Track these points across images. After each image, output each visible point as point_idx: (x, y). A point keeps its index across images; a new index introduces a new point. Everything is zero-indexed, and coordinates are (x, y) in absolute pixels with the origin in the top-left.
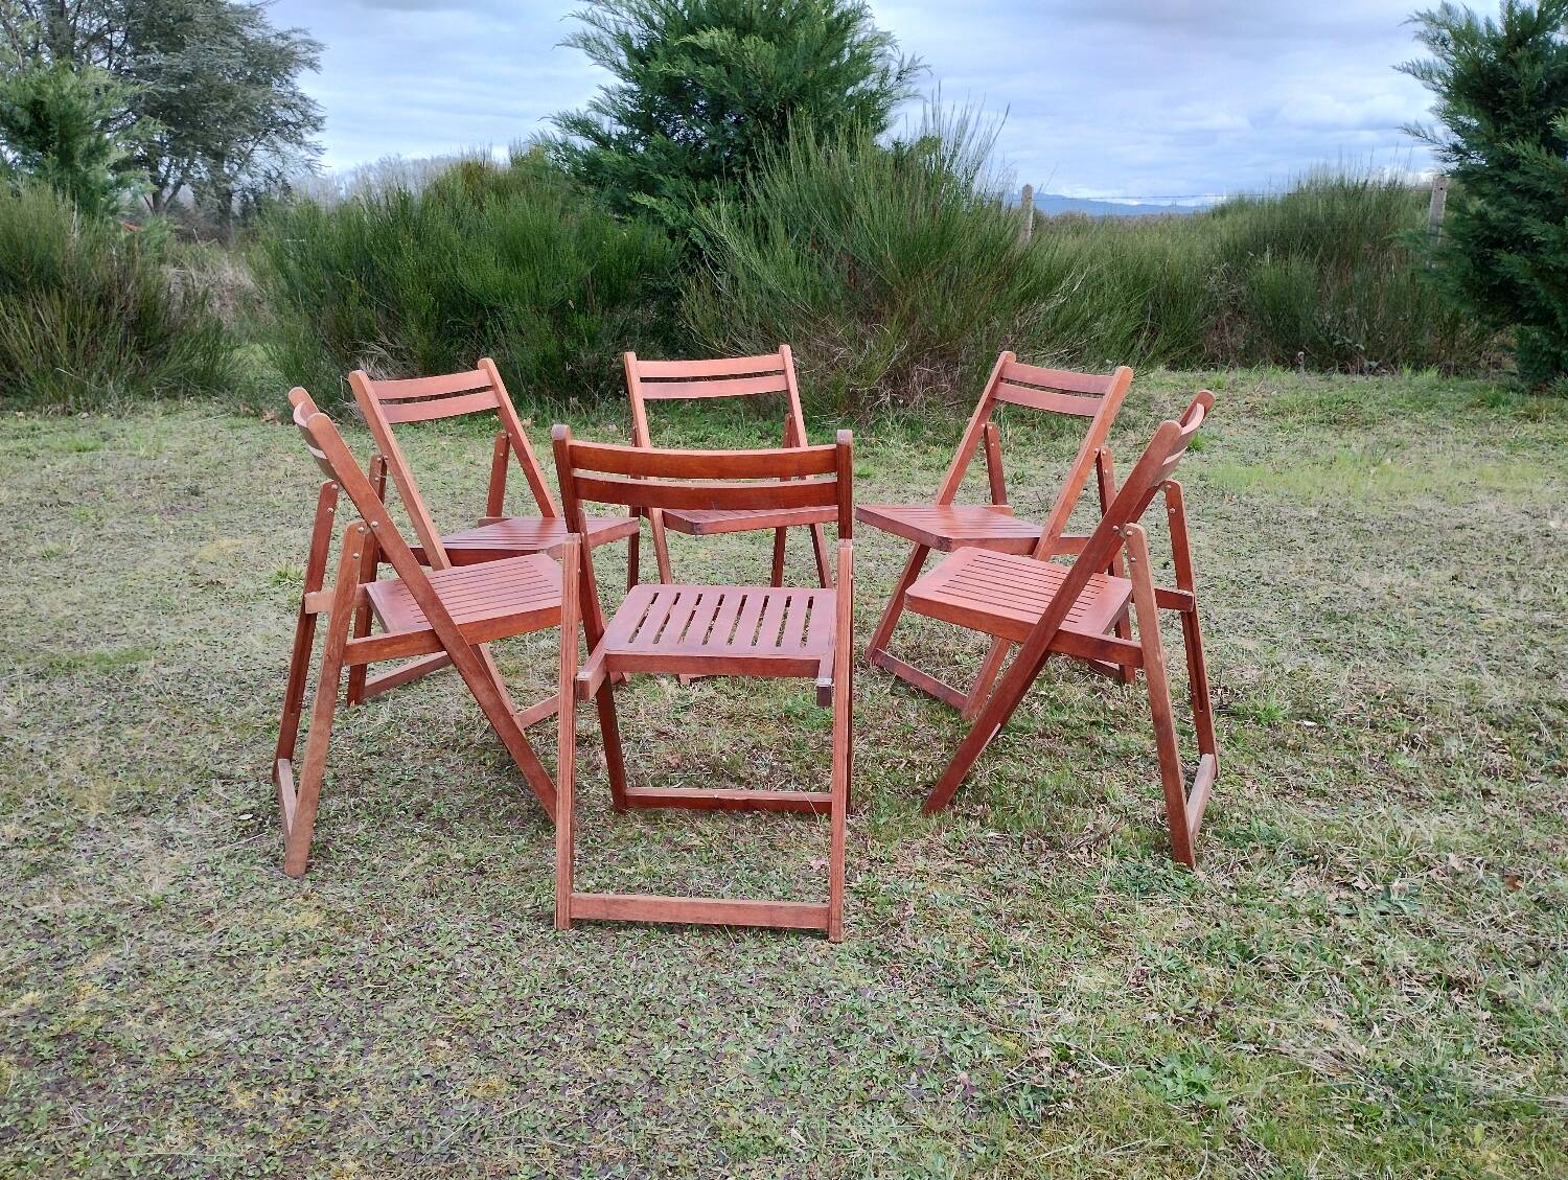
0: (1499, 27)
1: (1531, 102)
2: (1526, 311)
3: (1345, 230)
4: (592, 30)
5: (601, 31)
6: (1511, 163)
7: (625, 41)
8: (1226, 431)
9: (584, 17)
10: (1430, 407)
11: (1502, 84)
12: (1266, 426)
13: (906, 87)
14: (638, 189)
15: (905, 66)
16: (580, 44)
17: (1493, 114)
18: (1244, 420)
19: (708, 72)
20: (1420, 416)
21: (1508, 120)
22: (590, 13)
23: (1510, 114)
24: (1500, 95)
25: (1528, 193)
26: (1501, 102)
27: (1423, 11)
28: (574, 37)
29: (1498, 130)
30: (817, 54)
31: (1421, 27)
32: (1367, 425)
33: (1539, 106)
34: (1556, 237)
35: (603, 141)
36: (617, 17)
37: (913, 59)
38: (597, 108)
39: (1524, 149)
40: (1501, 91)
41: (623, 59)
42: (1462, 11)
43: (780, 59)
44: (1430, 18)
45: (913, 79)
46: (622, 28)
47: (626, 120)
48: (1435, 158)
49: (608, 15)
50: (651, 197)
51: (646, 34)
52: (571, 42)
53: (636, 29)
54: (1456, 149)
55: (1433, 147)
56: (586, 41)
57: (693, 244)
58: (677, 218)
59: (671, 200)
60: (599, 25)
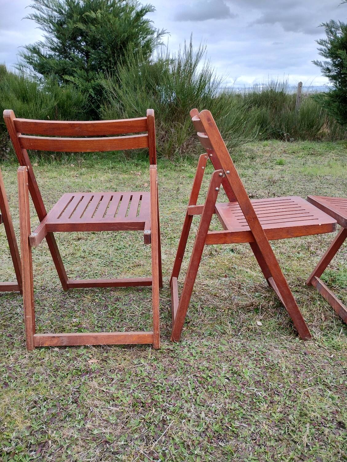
4: (38, 13)
5: (41, 14)
9: (33, 7)
13: (159, 41)
15: (160, 32)
16: (33, 18)
22: (37, 6)
27: (325, 23)
28: (31, 15)
31: (325, 28)
35: (44, 57)
37: (162, 30)
41: (51, 25)
42: (338, 22)
44: (327, 25)
45: (161, 38)
46: (50, 13)
47: (54, 49)
48: (322, 72)
49: (44, 7)
50: (72, 77)
51: (59, 16)
52: (30, 17)
53: (55, 14)
54: (328, 69)
55: (322, 68)
56: (36, 17)
57: (90, 95)
58: (83, 86)
59: (79, 78)
60: (41, 11)
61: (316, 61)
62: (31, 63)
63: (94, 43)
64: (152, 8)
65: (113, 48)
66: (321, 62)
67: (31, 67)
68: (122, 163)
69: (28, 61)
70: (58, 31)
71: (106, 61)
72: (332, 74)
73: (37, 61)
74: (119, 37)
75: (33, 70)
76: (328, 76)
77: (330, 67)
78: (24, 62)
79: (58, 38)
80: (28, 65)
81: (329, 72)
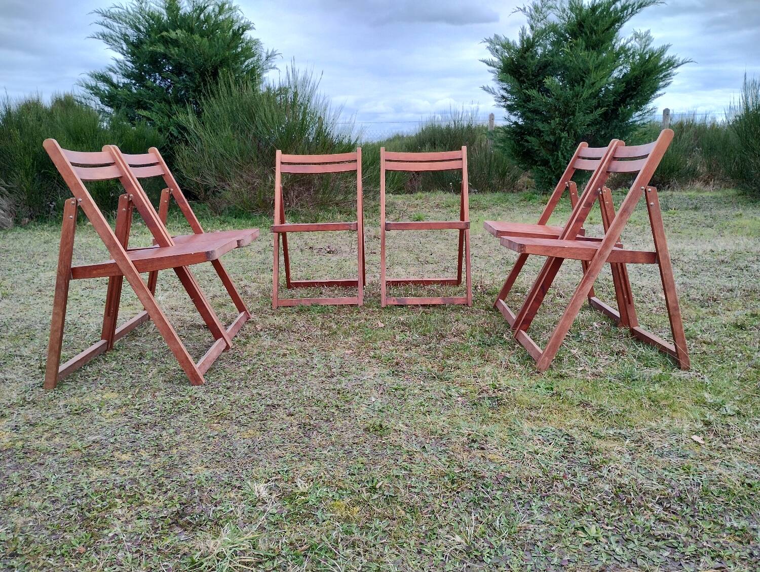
0: (518, 44)
1: (533, 75)
2: (537, 162)
3: (456, 137)
4: (107, 31)
5: (112, 32)
6: (528, 99)
7: (125, 38)
8: (429, 214)
9: (102, 24)
10: (506, 201)
11: (521, 68)
12: (445, 211)
13: (270, 64)
14: (138, 108)
15: (269, 54)
16: (101, 37)
17: (519, 80)
18: (435, 209)
19: (174, 51)
20: (503, 205)
21: (525, 83)
22: (105, 22)
23: (525, 80)
24: (521, 72)
25: (536, 111)
26: (521, 75)
28: (97, 33)
29: (521, 87)
30: (228, 46)
31: (488, 44)
32: (484, 209)
33: (536, 76)
34: (548, 129)
35: (115, 86)
36: (120, 25)
37: (273, 51)
38: (110, 70)
39: (533, 93)
40: (521, 70)
41: (125, 47)
42: (503, 38)
43: (211, 46)
44: (491, 41)
45: (273, 60)
46: (123, 31)
47: (127, 76)
48: (495, 100)
49: (115, 24)
50: (147, 112)
51: (136, 34)
52: (96, 36)
53: (130, 32)
54: (503, 97)
55: (494, 96)
56: (104, 36)
57: (172, 135)
58: (162, 122)
59: (157, 113)
60: (111, 29)
61: (486, 86)
62: (96, 94)
63: (179, 69)
64: (251, 26)
65: (202, 75)
66: (493, 88)
67: (97, 99)
68: (205, 219)
69: (92, 92)
70: (133, 54)
71: (194, 91)
72: (508, 103)
73: (104, 91)
74: (209, 61)
75: (100, 103)
76: (504, 106)
77: (506, 95)
78: (87, 92)
79: (132, 62)
80: (93, 97)
81: (505, 101)
